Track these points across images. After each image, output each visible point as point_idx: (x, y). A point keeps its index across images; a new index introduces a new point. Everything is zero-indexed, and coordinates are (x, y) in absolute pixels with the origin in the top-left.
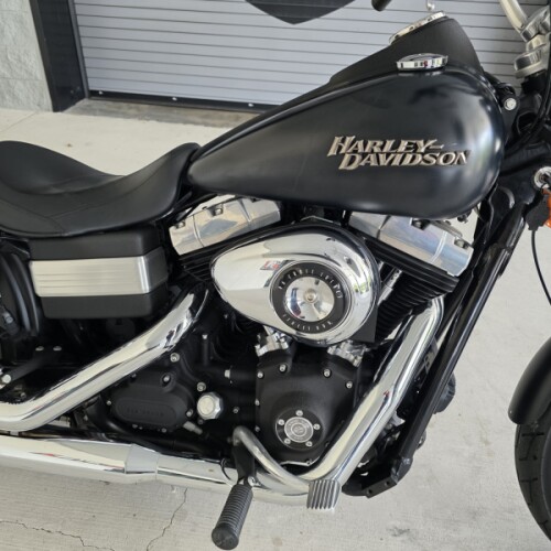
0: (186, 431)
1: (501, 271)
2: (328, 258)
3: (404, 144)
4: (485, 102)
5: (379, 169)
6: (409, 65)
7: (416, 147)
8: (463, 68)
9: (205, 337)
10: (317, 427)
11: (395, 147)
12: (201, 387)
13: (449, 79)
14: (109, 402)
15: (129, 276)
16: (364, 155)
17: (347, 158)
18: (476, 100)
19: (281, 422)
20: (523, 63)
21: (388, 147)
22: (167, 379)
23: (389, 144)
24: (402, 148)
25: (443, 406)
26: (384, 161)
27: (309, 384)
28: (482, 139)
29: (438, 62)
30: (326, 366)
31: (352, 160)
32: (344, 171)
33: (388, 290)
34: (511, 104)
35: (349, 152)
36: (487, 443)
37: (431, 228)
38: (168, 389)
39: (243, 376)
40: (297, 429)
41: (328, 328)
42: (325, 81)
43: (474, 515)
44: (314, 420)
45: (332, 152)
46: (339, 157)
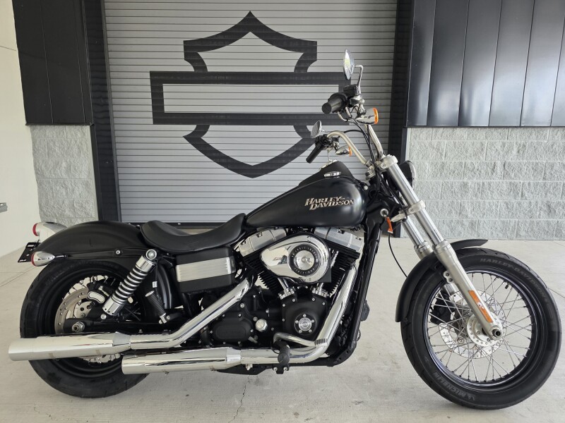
0: (250, 342)
1: (376, 252)
2: (310, 242)
3: (331, 199)
4: (357, 186)
5: (324, 208)
6: (328, 175)
7: (336, 199)
8: (347, 176)
9: (254, 296)
10: (313, 321)
11: (329, 200)
12: (255, 319)
13: (343, 179)
14: (211, 332)
15: (223, 266)
16: (318, 204)
17: (312, 206)
18: (354, 185)
19: (297, 322)
20: (367, 174)
21: (326, 200)
22: (240, 315)
23: (326, 199)
24: (331, 200)
25: (364, 318)
26: (325, 205)
27: (306, 305)
28: (358, 200)
29: (338, 173)
30: (312, 297)
31: (314, 206)
32: (312, 210)
33: (334, 262)
34: (366, 188)
35: (313, 204)
36: (396, 363)
37: (346, 233)
38: (240, 319)
39: (275, 311)
40: (305, 324)
41: (311, 273)
42: (298, 185)
43: (395, 392)
44: (311, 319)
45: (307, 204)
46: (309, 205)
